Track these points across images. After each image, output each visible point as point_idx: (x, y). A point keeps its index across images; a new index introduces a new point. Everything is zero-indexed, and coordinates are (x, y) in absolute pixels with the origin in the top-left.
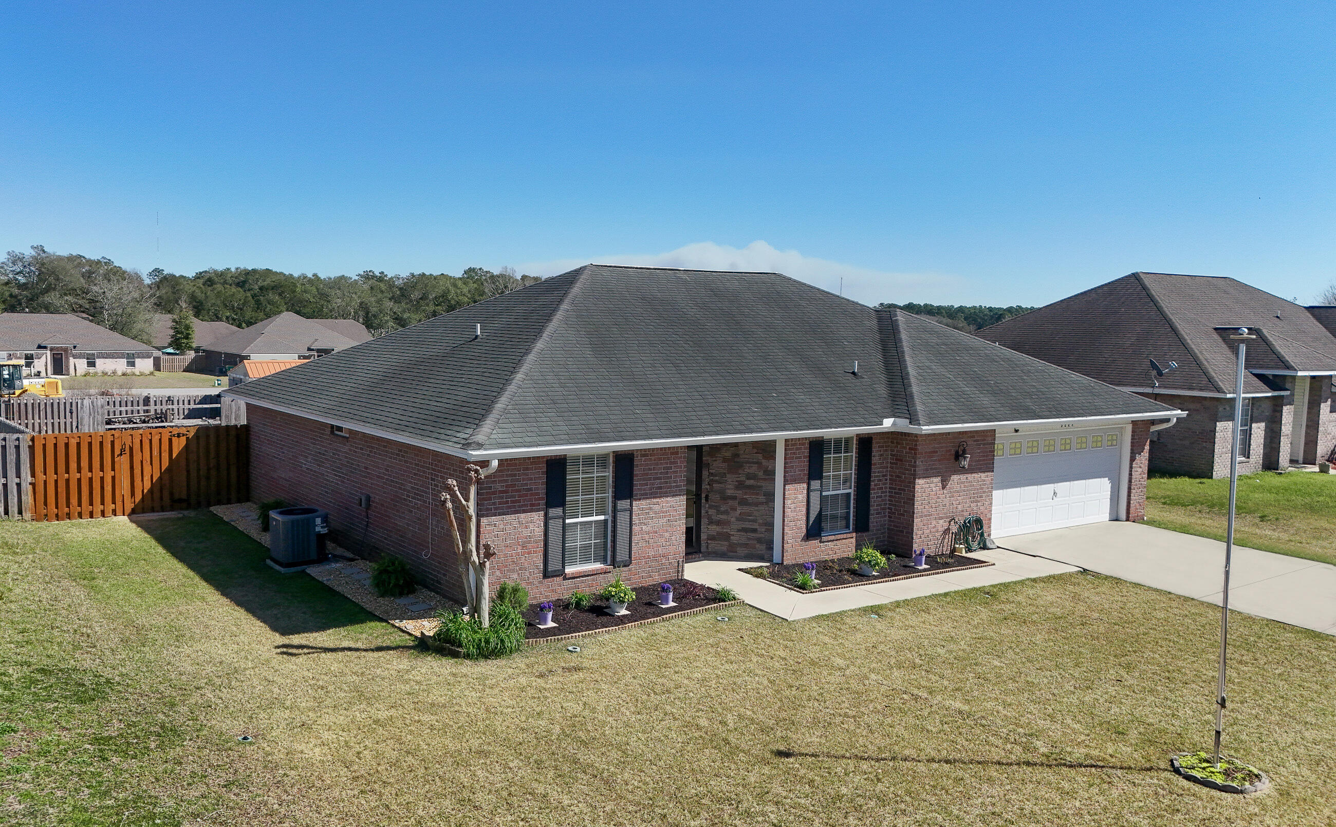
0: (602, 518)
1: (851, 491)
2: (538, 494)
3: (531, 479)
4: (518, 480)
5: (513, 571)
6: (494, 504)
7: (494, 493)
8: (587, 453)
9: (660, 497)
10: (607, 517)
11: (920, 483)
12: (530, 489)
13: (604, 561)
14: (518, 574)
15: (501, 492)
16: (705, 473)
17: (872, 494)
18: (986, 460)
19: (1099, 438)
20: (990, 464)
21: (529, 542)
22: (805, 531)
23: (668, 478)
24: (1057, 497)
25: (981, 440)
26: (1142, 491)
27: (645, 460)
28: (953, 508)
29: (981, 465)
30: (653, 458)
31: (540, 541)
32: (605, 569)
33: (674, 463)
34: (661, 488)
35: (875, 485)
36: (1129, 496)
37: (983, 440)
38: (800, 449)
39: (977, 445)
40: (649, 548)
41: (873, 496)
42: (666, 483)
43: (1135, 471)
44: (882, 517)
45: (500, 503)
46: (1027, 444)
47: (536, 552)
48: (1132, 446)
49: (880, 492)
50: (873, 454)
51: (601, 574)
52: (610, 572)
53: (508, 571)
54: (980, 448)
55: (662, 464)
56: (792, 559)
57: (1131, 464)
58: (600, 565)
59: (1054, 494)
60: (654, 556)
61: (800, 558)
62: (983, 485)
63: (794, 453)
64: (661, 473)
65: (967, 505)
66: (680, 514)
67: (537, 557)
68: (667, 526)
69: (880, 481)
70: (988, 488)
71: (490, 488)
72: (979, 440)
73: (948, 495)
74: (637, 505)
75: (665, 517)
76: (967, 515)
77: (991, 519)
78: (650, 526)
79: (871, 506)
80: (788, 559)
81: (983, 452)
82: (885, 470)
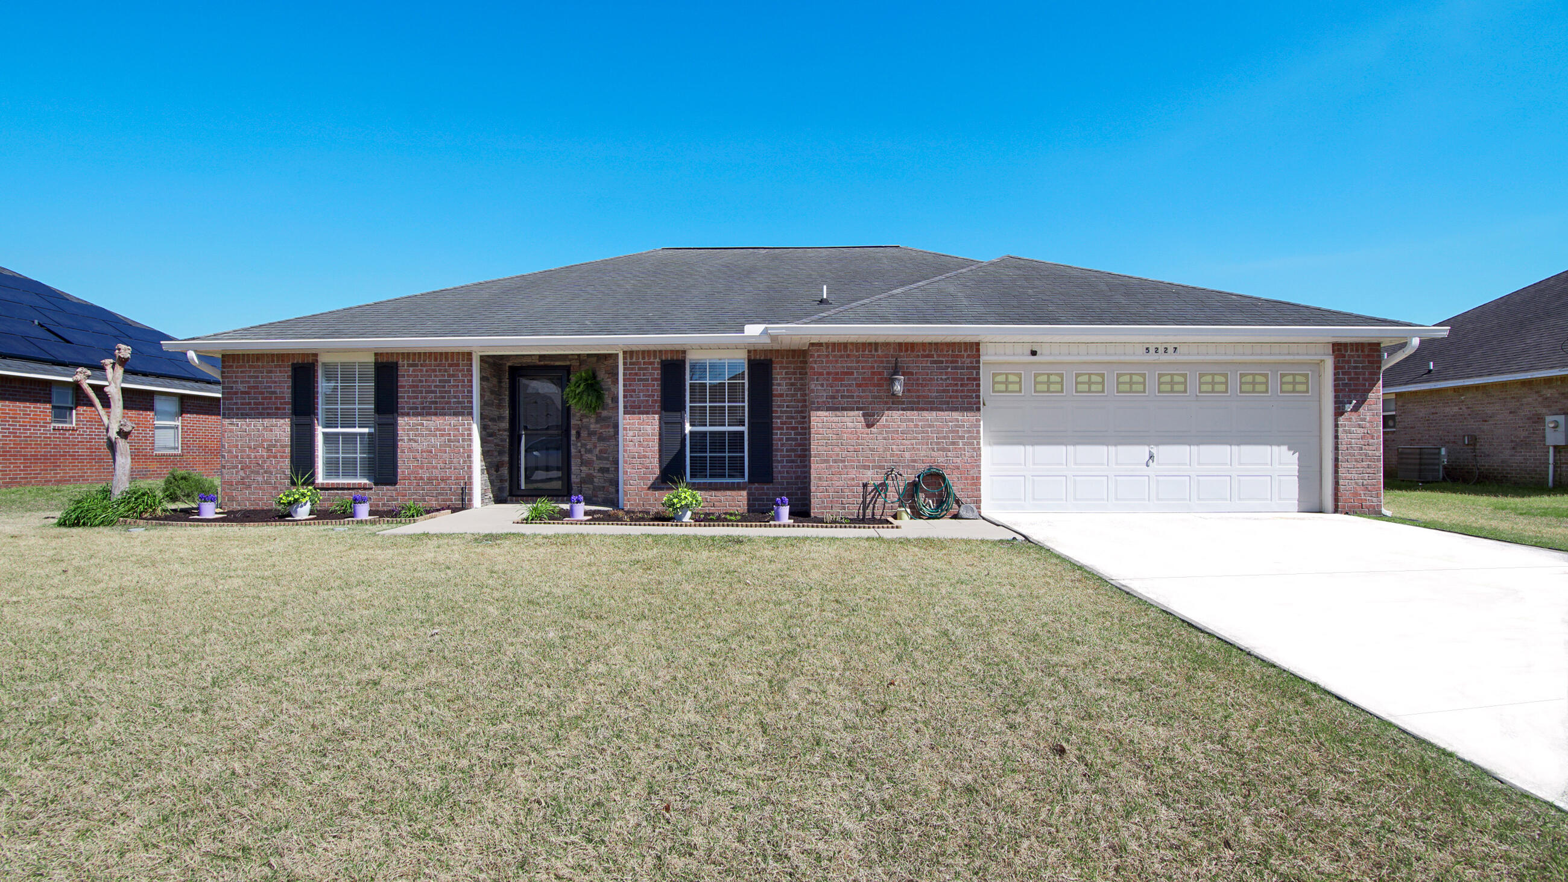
0: (367, 430)
1: (745, 429)
2: (284, 398)
3: (276, 382)
4: (260, 382)
5: (258, 473)
6: (236, 404)
7: (236, 393)
9: (435, 413)
10: (373, 430)
11: (821, 421)
12: (275, 393)
13: (369, 478)
14: (264, 477)
15: (242, 393)
17: (777, 435)
18: (963, 391)
19: (1259, 379)
20: (971, 397)
21: (275, 446)
22: (657, 471)
23: (446, 392)
24: (1158, 464)
25: (947, 362)
26: (1369, 467)
27: (414, 371)
28: (892, 455)
29: (950, 397)
30: (425, 369)
31: (286, 446)
32: (365, 484)
33: (453, 376)
34: (436, 403)
35: (782, 423)
36: (1336, 472)
37: (952, 362)
38: (646, 369)
39: (938, 368)
40: (422, 468)
41: (780, 437)
42: (444, 397)
43: (1345, 431)
44: (798, 467)
45: (242, 404)
46: (1076, 378)
47: (282, 457)
48: (1336, 391)
49: (793, 432)
50: (775, 382)
51: (360, 489)
52: (371, 489)
53: (252, 472)
54: (947, 373)
55: (436, 376)
56: (638, 505)
57: (1336, 420)
58: (365, 481)
59: (1151, 457)
60: (429, 479)
61: (650, 505)
62: (956, 426)
63: (636, 374)
64: (436, 386)
65: (923, 453)
66: (463, 435)
67: (283, 462)
68: (446, 446)
69: (793, 418)
70: (969, 432)
71: (232, 388)
72: (942, 362)
73: (880, 437)
74: (402, 421)
75: (442, 435)
76: (922, 467)
77: (979, 478)
78: (422, 445)
79: (777, 450)
80: (632, 504)
81: (953, 379)
82: (800, 404)
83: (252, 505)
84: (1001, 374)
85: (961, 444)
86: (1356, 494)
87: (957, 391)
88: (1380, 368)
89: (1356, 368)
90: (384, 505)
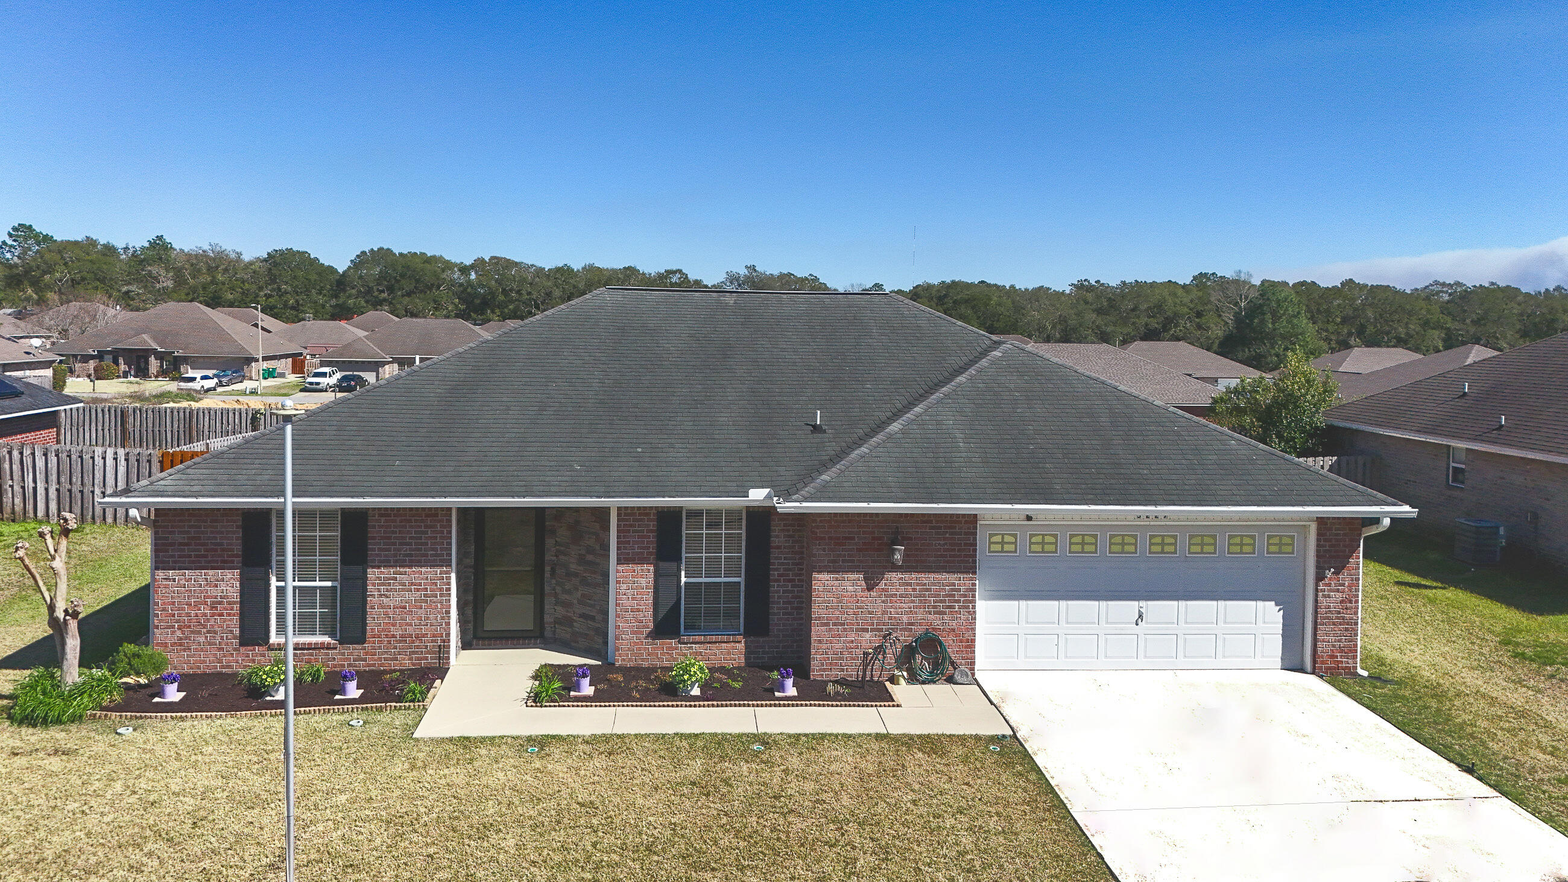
0: (329, 584)
1: (740, 580)
2: (231, 550)
3: (222, 533)
4: (203, 532)
5: (199, 633)
6: (173, 556)
7: (172, 544)
8: (324, 507)
9: (410, 567)
10: (336, 584)
11: (822, 581)
12: (221, 544)
13: (332, 635)
14: (206, 637)
15: (180, 544)
16: (549, 542)
17: (774, 587)
18: (960, 556)
19: (1246, 540)
20: (968, 562)
21: (220, 603)
22: (651, 625)
23: (422, 544)
24: (1147, 623)
25: (945, 528)
26: (1347, 630)
27: (386, 521)
28: (890, 618)
29: (948, 562)
30: (398, 519)
31: (235, 603)
32: (329, 644)
33: (431, 527)
34: (411, 555)
35: (779, 575)
36: (1315, 634)
37: (950, 528)
38: (641, 520)
39: (937, 533)
40: (394, 625)
41: (777, 590)
42: (420, 550)
43: (1324, 596)
44: (794, 619)
45: (180, 556)
46: (1070, 539)
47: (229, 615)
48: (1318, 556)
49: (790, 584)
50: (773, 534)
51: (323, 648)
52: (336, 648)
53: (192, 632)
54: (945, 539)
55: (411, 527)
56: (630, 660)
57: (1317, 585)
58: (326, 639)
59: (1141, 616)
60: (401, 636)
61: (643, 660)
62: (953, 590)
63: (631, 526)
64: (411, 538)
65: (920, 616)
66: (441, 589)
67: (230, 620)
68: (422, 601)
69: (790, 570)
70: (965, 596)
71: (167, 539)
72: (940, 528)
73: (879, 600)
74: (372, 574)
75: (418, 590)
76: (919, 630)
77: (973, 641)
78: (394, 600)
79: (774, 603)
80: (624, 660)
81: (951, 544)
82: (797, 557)
83: (191, 668)
84: (997, 534)
85: (957, 607)
86: (1333, 657)
87: (954, 556)
88: (1360, 535)
89: (1337, 535)
90: (350, 665)
